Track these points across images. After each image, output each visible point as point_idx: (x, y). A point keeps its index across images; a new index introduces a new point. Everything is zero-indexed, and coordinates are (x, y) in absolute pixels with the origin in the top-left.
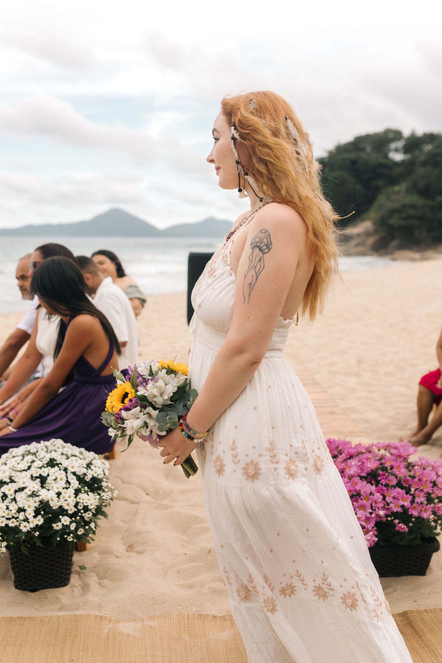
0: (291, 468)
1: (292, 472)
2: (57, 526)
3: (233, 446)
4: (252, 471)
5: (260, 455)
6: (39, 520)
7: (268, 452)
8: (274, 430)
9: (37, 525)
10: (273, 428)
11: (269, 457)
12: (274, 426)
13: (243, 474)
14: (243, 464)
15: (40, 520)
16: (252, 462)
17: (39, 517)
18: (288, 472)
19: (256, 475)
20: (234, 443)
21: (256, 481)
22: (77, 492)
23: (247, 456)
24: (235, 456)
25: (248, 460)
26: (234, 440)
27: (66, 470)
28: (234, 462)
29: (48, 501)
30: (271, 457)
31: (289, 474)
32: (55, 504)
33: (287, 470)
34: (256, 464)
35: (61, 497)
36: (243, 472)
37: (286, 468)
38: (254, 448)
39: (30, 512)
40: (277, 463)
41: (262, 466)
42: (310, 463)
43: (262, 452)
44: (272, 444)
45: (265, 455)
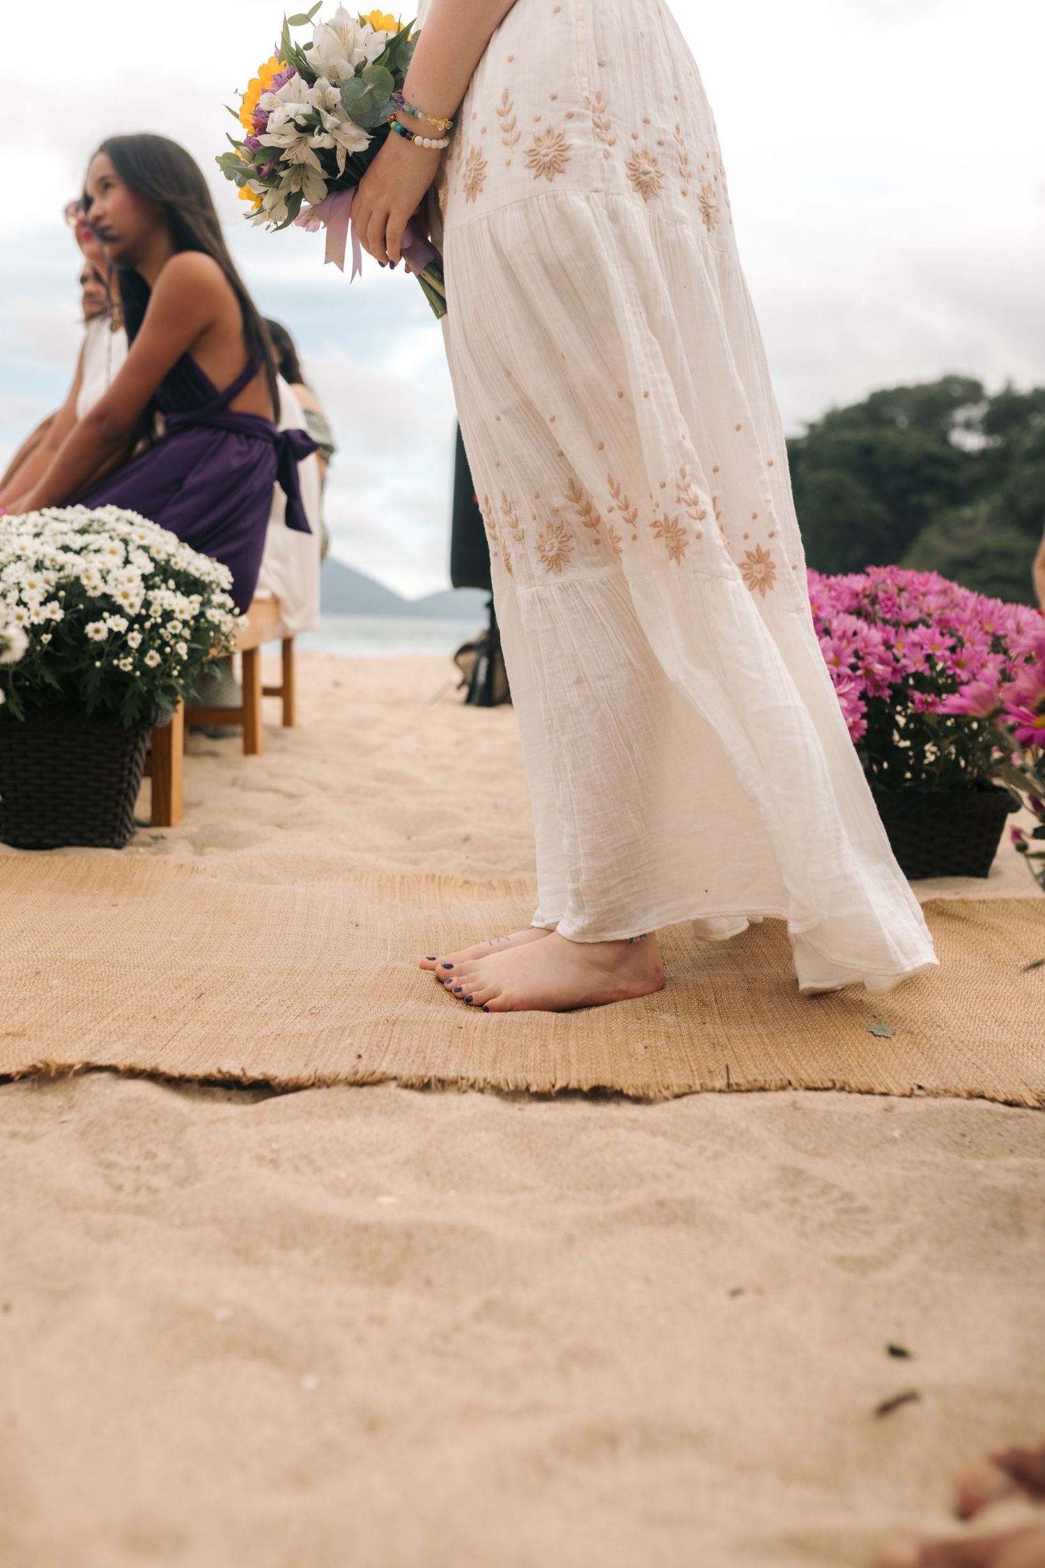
0: (642, 166)
1: (643, 178)
2: (97, 631)
3: (505, 103)
4: (549, 151)
5: (570, 116)
6: (53, 612)
7: (588, 109)
8: (603, 69)
9: (49, 621)
10: (601, 64)
11: (591, 124)
12: (604, 59)
13: (527, 166)
14: (527, 143)
15: (55, 612)
16: (549, 131)
17: (54, 605)
18: (634, 175)
19: (559, 162)
20: (506, 97)
21: (558, 177)
22: (148, 582)
23: (538, 120)
24: (508, 129)
25: (540, 129)
26: (507, 89)
27: (125, 542)
28: (506, 144)
29: (78, 578)
30: (596, 125)
31: (637, 182)
32: (94, 586)
33: (632, 170)
34: (560, 135)
35: (109, 578)
36: (528, 159)
37: (631, 167)
38: (554, 98)
39: (34, 596)
40: (611, 144)
41: (574, 141)
42: (695, 187)
43: (575, 109)
44: (599, 97)
45: (582, 117)
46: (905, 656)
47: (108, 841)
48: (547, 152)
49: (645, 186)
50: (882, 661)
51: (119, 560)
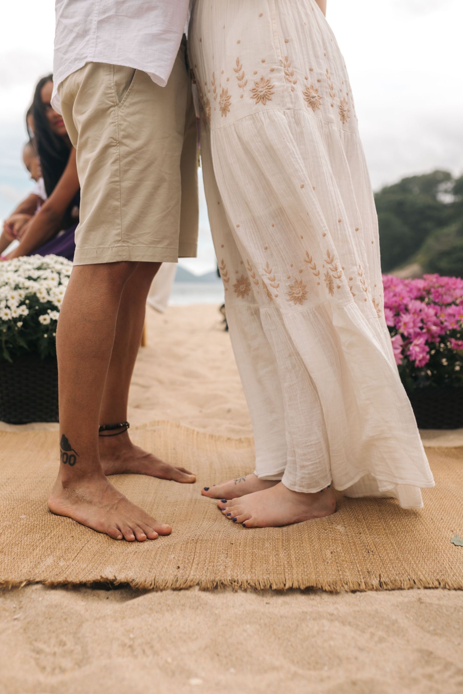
0: (311, 94)
1: (312, 100)
2: (44, 319)
3: (238, 66)
4: (263, 89)
5: (272, 70)
6: (23, 311)
7: (282, 66)
8: (288, 44)
9: (21, 316)
10: (286, 42)
11: (284, 74)
12: (288, 39)
13: (252, 98)
14: (251, 86)
16: (262, 79)
17: (24, 307)
18: (308, 98)
19: (268, 95)
20: (238, 63)
21: (268, 102)
23: (256, 73)
24: (240, 79)
25: (257, 78)
26: (238, 59)
27: (59, 273)
28: (240, 86)
29: (35, 294)
30: (286, 74)
31: (309, 102)
32: (43, 297)
33: (306, 96)
34: (268, 81)
35: (51, 293)
36: (252, 94)
37: (305, 94)
38: (263, 61)
39: (13, 303)
40: (295, 83)
41: (275, 83)
42: (337, 102)
43: (275, 67)
44: (286, 59)
45: (279, 70)
46: (446, 321)
47: (53, 419)
48: (262, 90)
49: (312, 103)
50: (435, 324)
51: (56, 283)
